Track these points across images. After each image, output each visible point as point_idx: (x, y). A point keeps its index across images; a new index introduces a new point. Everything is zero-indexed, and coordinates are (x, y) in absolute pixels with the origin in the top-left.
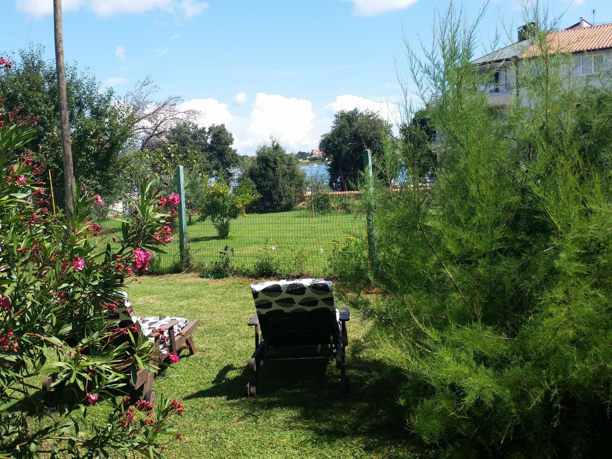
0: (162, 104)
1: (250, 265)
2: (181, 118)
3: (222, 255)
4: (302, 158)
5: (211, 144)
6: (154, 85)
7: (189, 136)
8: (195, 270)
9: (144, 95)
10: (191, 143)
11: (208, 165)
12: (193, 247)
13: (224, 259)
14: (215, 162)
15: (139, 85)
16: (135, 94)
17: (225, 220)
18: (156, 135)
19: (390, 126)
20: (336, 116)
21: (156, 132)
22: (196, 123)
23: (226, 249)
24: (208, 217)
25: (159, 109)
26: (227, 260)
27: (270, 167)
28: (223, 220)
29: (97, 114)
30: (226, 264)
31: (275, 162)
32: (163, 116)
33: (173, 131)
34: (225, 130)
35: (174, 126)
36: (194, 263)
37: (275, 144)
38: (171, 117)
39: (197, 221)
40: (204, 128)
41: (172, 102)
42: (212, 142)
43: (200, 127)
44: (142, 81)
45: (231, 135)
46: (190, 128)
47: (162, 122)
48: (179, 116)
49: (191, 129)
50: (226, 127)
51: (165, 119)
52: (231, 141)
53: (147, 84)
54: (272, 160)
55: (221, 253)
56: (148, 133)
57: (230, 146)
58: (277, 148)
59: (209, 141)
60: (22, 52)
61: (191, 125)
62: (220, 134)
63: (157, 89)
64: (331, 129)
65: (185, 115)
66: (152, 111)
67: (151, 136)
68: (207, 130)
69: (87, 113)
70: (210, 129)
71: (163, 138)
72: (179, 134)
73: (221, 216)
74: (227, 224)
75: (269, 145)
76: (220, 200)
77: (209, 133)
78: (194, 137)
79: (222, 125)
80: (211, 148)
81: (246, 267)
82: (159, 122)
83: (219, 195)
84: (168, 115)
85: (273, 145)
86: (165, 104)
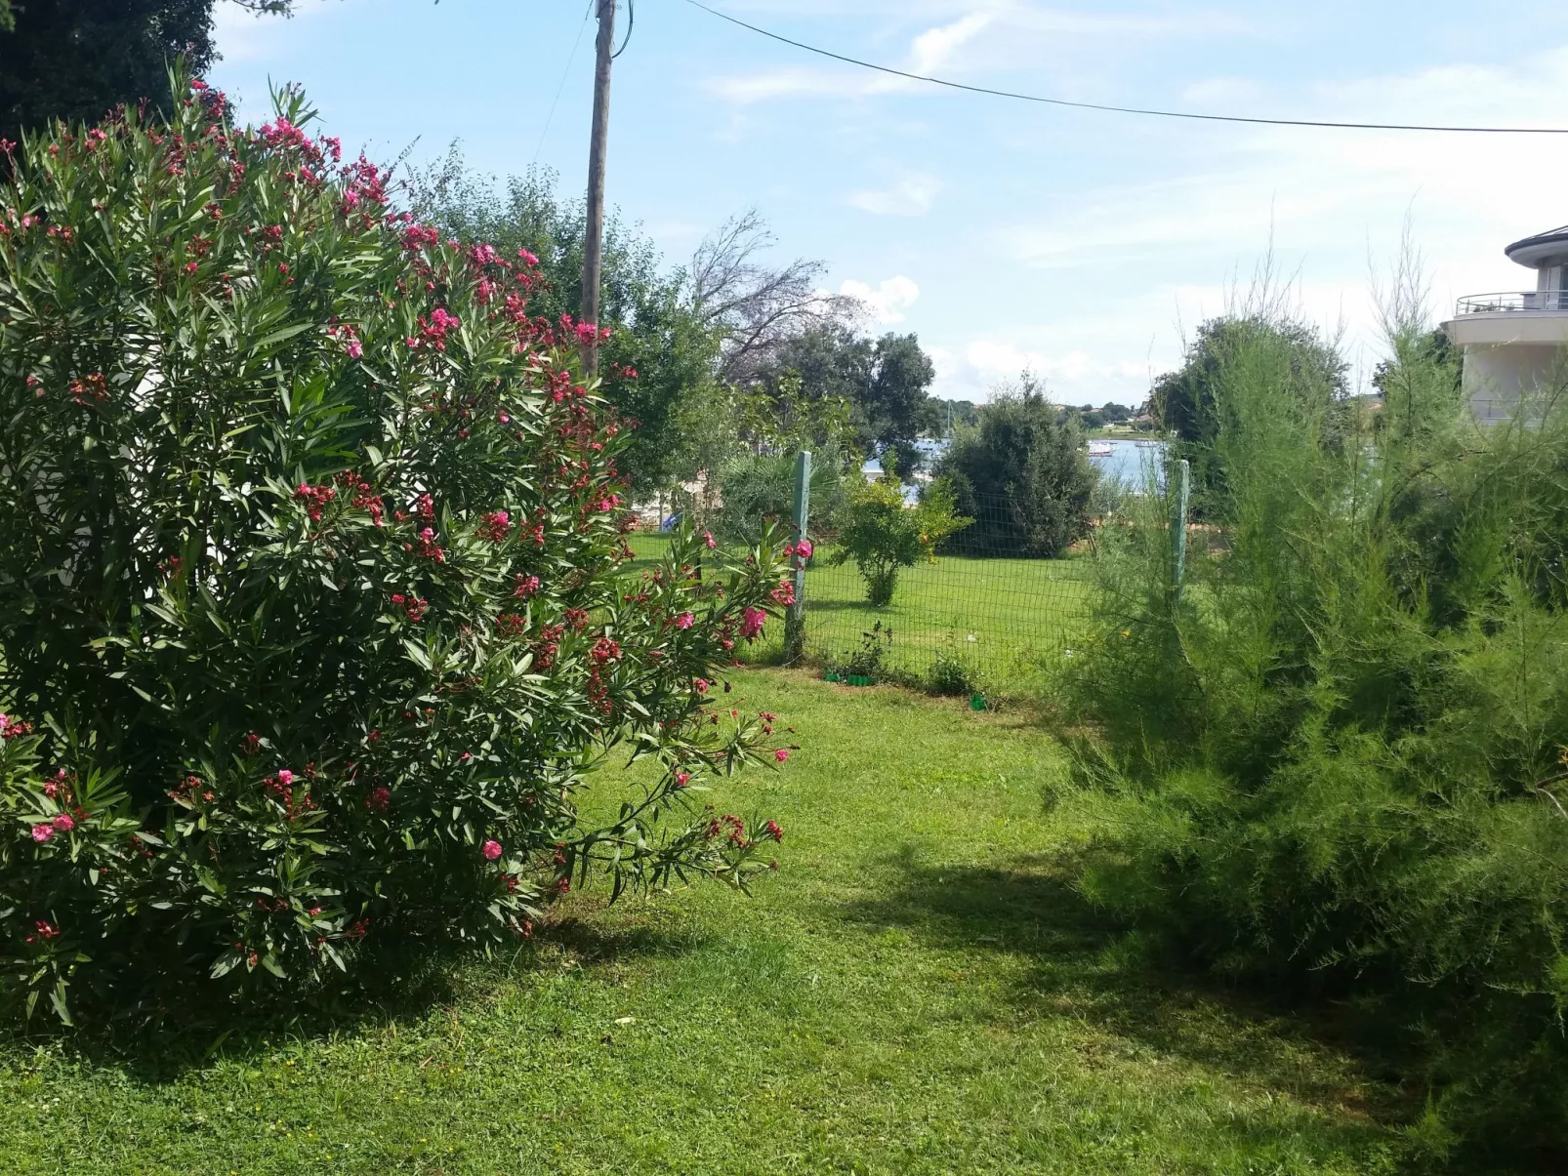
0: (778, 276)
1: (921, 665)
2: (817, 312)
3: (868, 639)
4: (1113, 420)
5: (880, 380)
6: (764, 229)
7: (829, 358)
8: (812, 664)
9: (740, 252)
10: (832, 374)
11: (866, 430)
12: (812, 619)
13: (871, 647)
14: (885, 423)
15: (732, 229)
16: (721, 249)
17: (888, 566)
18: (757, 347)
19: (1341, 367)
20: (1201, 330)
21: (756, 342)
22: (849, 325)
23: (877, 627)
24: (852, 555)
25: (769, 288)
26: (878, 651)
27: (1015, 447)
28: (882, 567)
29: (649, 318)
30: (873, 660)
31: (1028, 436)
32: (775, 305)
33: (795, 343)
34: (917, 349)
35: (799, 331)
36: (809, 650)
37: (1033, 394)
38: (795, 309)
39: (827, 561)
40: (867, 342)
41: (800, 274)
42: (881, 375)
43: (857, 338)
44: (738, 219)
45: (930, 362)
46: (833, 339)
47: (771, 319)
48: (815, 308)
49: (836, 342)
50: (920, 344)
51: (780, 313)
52: (927, 375)
53: (750, 227)
54: (1020, 430)
55: (866, 635)
56: (738, 341)
57: (923, 389)
58: (1035, 403)
59: (875, 372)
60: (513, 182)
61: (838, 333)
62: (904, 361)
63: (772, 241)
64: (1184, 362)
65: (827, 307)
66: (753, 290)
67: (744, 351)
68: (874, 347)
69: (629, 317)
70: (881, 344)
71: (771, 356)
72: (807, 351)
73: (880, 555)
74: (891, 576)
75: (1018, 394)
76: (882, 522)
77: (877, 353)
78: (843, 361)
79: (910, 337)
80: (878, 390)
81: (912, 670)
82: (766, 319)
83: (882, 509)
84: (787, 304)
85: (1027, 395)
86: (786, 277)
